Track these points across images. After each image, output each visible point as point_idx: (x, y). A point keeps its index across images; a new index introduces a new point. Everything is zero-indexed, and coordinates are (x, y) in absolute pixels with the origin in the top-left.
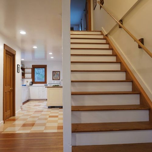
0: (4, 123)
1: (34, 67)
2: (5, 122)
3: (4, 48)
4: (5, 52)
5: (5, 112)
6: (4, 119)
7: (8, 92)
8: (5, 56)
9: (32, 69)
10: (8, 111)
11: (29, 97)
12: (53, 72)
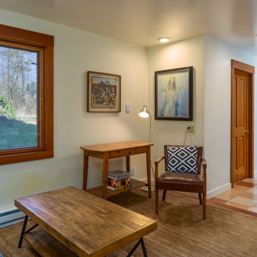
0: (232, 187)
2: (235, 185)
3: (232, 67)
4: (234, 71)
5: (235, 170)
6: (232, 181)
7: (240, 137)
8: (234, 79)
10: (240, 168)
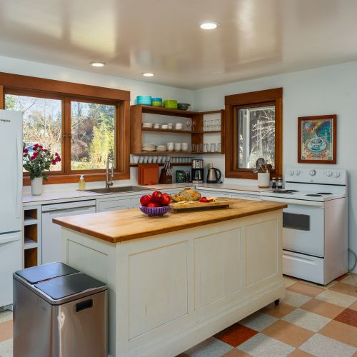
12: (300, 119)
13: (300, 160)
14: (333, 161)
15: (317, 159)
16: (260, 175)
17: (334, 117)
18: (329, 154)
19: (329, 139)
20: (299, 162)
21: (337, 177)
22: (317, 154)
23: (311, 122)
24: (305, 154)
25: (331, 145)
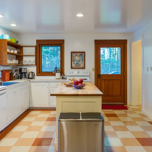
1: (40, 44)
9: (36, 47)
11: (30, 102)
12: (72, 52)
13: (72, 68)
14: (84, 68)
15: (78, 67)
16: (56, 74)
17: (84, 52)
18: (82, 65)
19: (82, 60)
20: (71, 68)
21: (87, 73)
22: (78, 65)
23: (76, 54)
24: (73, 65)
25: (83, 62)
